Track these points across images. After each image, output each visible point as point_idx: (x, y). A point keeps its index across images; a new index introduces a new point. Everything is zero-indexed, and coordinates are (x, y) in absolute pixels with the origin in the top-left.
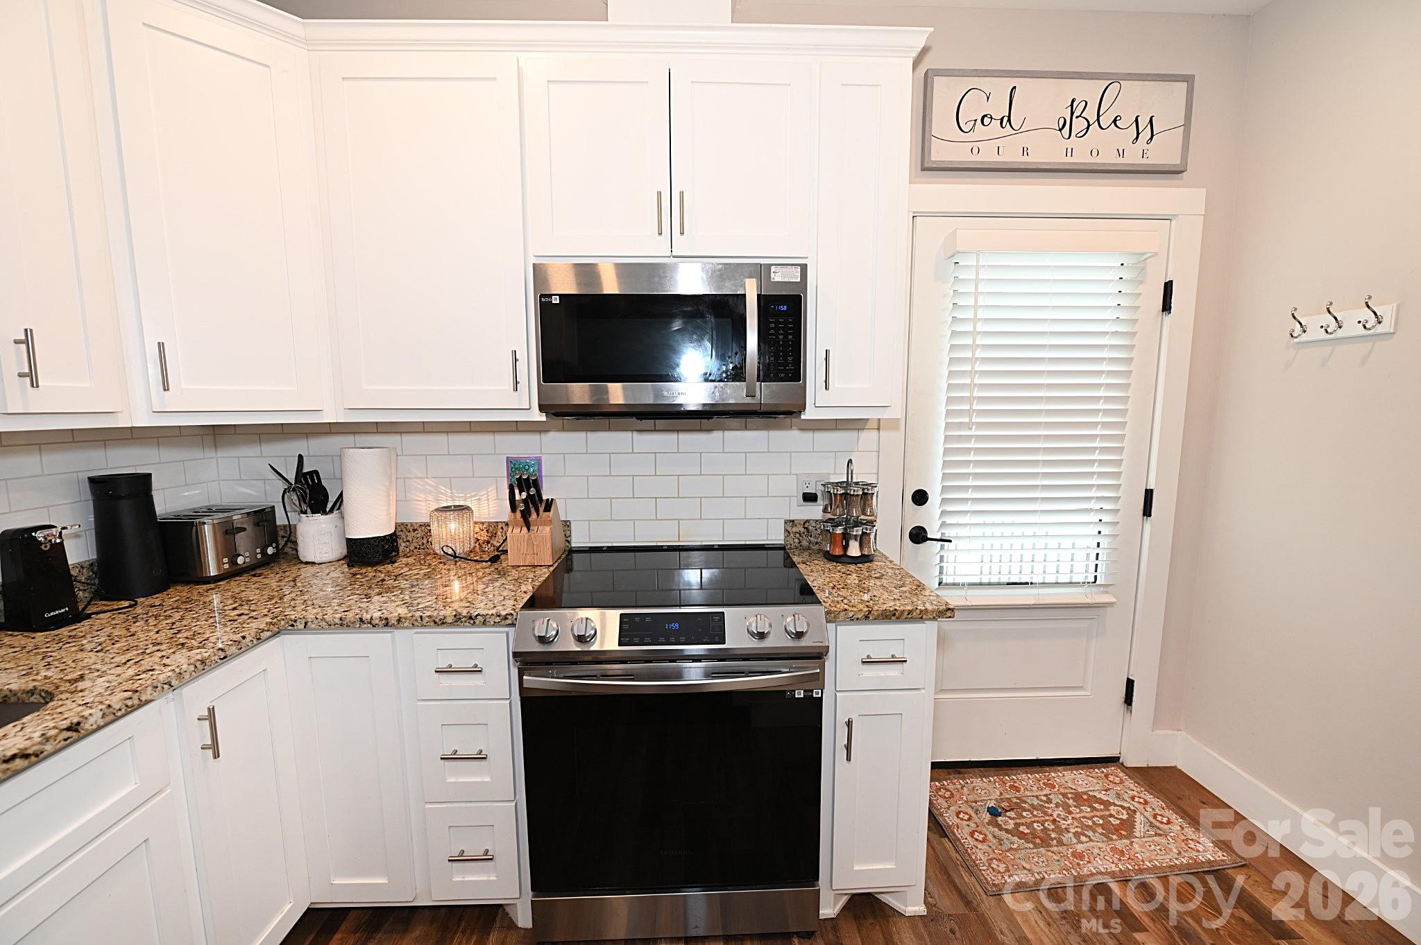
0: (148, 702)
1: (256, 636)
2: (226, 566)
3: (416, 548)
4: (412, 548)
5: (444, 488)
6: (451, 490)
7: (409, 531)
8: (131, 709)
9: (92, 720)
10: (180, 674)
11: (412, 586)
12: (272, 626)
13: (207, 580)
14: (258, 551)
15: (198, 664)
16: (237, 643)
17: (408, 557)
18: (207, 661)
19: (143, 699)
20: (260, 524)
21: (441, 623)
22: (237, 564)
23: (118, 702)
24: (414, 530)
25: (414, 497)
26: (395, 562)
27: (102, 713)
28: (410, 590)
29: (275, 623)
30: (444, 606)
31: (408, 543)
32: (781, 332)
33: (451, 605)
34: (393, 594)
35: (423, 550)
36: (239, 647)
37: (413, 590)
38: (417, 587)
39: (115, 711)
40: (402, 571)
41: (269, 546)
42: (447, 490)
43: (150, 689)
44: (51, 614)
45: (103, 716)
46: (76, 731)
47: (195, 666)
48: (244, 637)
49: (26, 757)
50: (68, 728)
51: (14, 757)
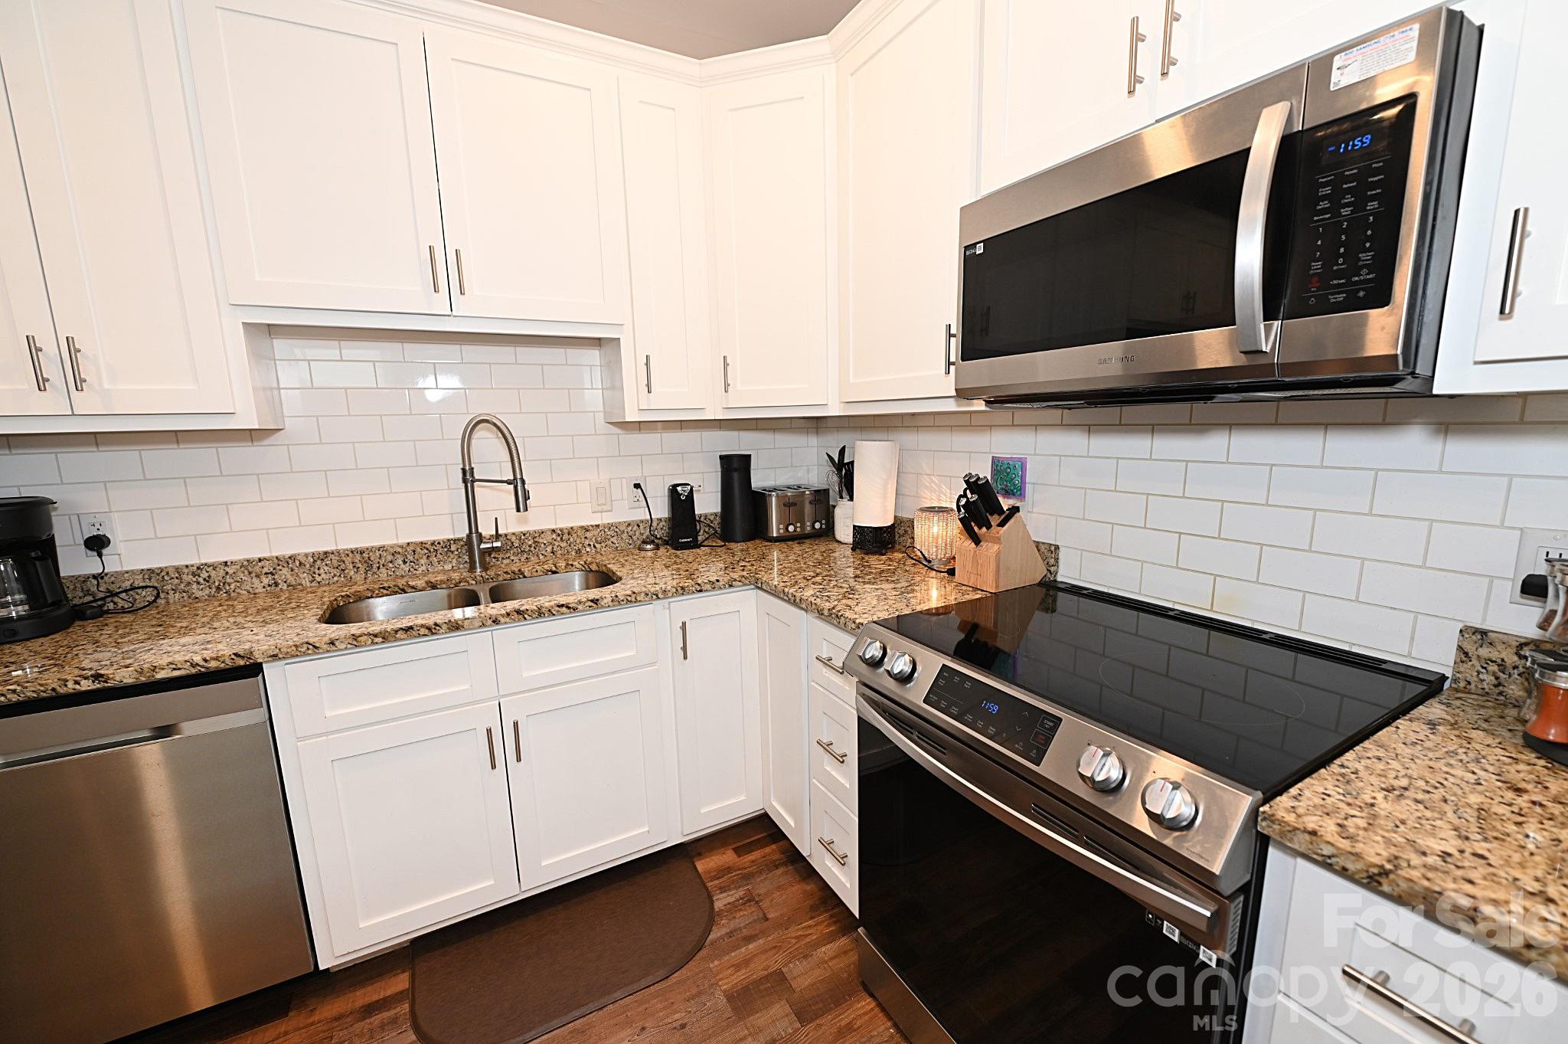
1: (729, 582)
2: (782, 532)
5: (944, 487)
7: (904, 526)
9: (605, 601)
10: (665, 591)
13: (771, 539)
14: (808, 524)
15: (679, 589)
16: (711, 583)
18: (686, 589)
19: (639, 598)
20: (814, 501)
22: (790, 532)
23: (622, 597)
27: (612, 599)
32: (1349, 199)
35: (909, 544)
36: (713, 586)
39: (620, 600)
41: (817, 522)
42: (947, 490)
43: (643, 594)
44: (683, 540)
45: (612, 601)
46: (596, 604)
47: (677, 590)
48: (718, 581)
49: (569, 608)
50: (592, 601)
51: (562, 606)
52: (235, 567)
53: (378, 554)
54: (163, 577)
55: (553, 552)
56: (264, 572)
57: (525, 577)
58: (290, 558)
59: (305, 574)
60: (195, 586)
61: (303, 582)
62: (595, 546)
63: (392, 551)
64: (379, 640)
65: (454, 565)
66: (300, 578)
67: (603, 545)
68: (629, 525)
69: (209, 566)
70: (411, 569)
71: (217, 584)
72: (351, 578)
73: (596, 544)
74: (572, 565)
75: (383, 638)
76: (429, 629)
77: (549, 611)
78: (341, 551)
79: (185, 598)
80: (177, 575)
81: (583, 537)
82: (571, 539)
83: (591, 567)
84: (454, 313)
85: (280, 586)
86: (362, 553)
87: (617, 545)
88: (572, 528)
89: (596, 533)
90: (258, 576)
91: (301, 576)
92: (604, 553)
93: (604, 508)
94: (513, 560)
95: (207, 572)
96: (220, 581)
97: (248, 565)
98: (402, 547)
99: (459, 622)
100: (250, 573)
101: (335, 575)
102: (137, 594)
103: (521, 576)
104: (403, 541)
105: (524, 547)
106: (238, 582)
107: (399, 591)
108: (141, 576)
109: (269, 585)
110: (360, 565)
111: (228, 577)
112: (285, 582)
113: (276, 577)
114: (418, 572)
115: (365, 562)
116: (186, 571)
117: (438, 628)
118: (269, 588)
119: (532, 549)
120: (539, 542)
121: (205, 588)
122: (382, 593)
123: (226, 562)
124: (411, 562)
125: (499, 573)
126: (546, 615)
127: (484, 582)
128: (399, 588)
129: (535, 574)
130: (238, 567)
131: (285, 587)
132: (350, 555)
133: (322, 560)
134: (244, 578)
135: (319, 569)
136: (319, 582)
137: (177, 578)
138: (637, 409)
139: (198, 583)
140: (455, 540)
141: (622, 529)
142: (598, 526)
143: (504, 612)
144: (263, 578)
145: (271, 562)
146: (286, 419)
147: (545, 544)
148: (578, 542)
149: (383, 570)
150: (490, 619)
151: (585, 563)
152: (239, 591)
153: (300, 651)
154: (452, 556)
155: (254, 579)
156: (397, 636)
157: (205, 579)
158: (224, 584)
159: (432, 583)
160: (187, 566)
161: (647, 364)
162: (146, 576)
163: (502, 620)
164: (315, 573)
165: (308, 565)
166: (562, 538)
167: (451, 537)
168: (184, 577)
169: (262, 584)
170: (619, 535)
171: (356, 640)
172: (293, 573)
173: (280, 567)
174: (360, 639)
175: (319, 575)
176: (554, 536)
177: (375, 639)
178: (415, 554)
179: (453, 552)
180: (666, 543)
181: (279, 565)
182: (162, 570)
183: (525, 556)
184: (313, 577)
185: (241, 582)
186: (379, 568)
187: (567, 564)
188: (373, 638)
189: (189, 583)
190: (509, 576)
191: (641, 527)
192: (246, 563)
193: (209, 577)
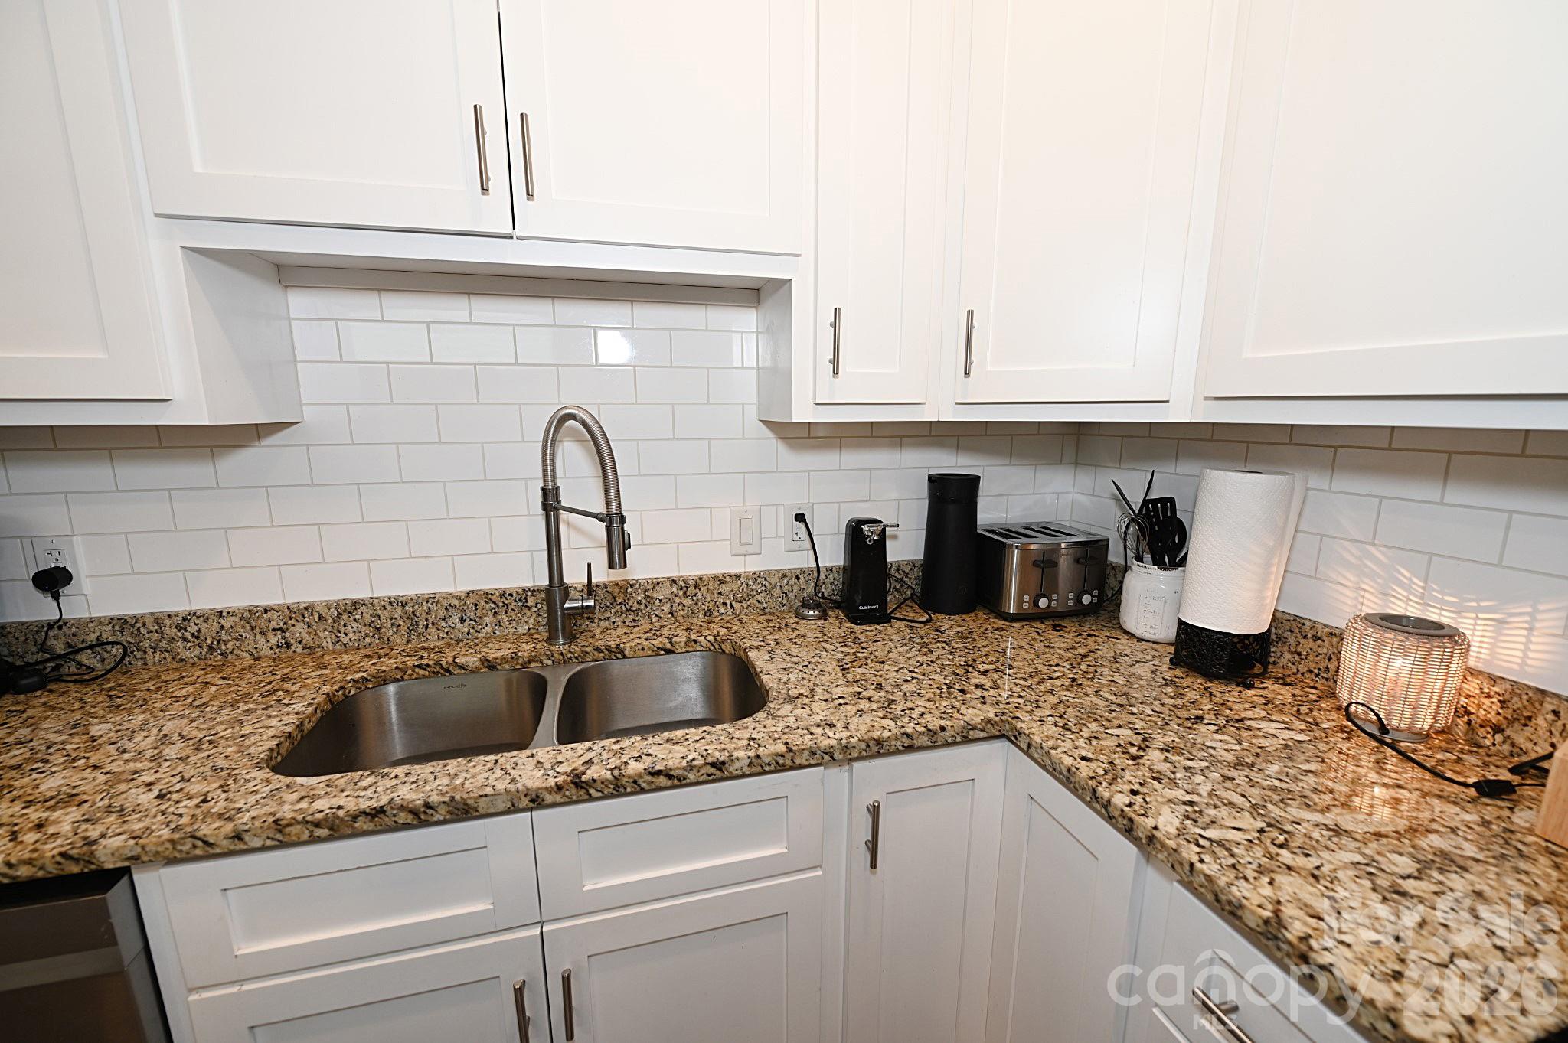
0: (801, 767)
1: (962, 732)
2: (1026, 606)
3: (1311, 671)
4: (1303, 668)
5: (1407, 574)
6: (1425, 582)
7: (1305, 637)
8: (781, 768)
9: (737, 765)
10: (846, 747)
11: (1239, 764)
12: (989, 725)
13: (1005, 616)
14: (1071, 595)
15: (872, 743)
16: (931, 733)
17: (1285, 684)
18: (885, 743)
19: (798, 761)
20: (1081, 560)
21: (1231, 911)
22: (1039, 607)
23: (769, 755)
24: (1316, 638)
25: (1333, 575)
26: (1251, 687)
27: (749, 760)
28: (1226, 772)
29: (995, 722)
30: (1261, 871)
31: (1297, 657)
33: (1278, 878)
34: (1189, 763)
35: (1324, 681)
36: (933, 739)
37: (1233, 773)
38: (1247, 771)
39: (763, 764)
40: (1249, 714)
41: (1087, 592)
42: (1415, 580)
43: (806, 753)
44: (865, 608)
45: (750, 765)
46: (721, 770)
47: (868, 746)
48: (943, 729)
49: (670, 777)
50: (713, 765)
51: (659, 773)
52: (233, 618)
53: (425, 608)
54: (139, 629)
55: (671, 613)
56: (271, 627)
57: (625, 657)
58: (306, 608)
59: (327, 633)
60: (180, 643)
61: (324, 644)
62: (732, 606)
63: (445, 603)
64: (323, 832)
65: (531, 626)
66: (319, 637)
67: (744, 604)
68: (784, 576)
69: (198, 617)
70: (472, 631)
71: (209, 642)
72: (388, 640)
73: (734, 603)
74: (695, 641)
75: (331, 829)
76: (414, 813)
77: (635, 782)
78: (376, 601)
79: (168, 660)
80: (156, 628)
81: (716, 592)
82: (699, 595)
83: (723, 646)
84: (518, 232)
85: (293, 647)
86: (404, 605)
87: (765, 605)
88: (701, 578)
89: (735, 586)
90: (263, 633)
91: (321, 634)
92: (745, 618)
93: (751, 549)
94: (614, 623)
95: (196, 625)
96: (213, 638)
97: (251, 617)
98: (459, 598)
99: (469, 802)
100: (253, 628)
101: (367, 635)
102: (106, 651)
103: (619, 656)
104: (463, 588)
105: (630, 603)
106: (237, 640)
107: (442, 671)
108: (110, 627)
109: (278, 647)
110: (401, 623)
111: (223, 632)
112: (300, 642)
113: (287, 635)
114: (480, 635)
115: (408, 618)
116: (168, 622)
117: (430, 812)
118: (278, 650)
119: (642, 607)
120: (652, 598)
121: (194, 646)
122: (417, 673)
123: (221, 612)
124: (471, 620)
125: (588, 649)
126: (629, 790)
127: (564, 662)
128: (442, 668)
129: (640, 653)
130: (237, 619)
131: (299, 650)
132: (388, 607)
133: (349, 613)
134: (244, 635)
135: (345, 626)
136: (345, 645)
137: (157, 631)
138: (811, 402)
139: (185, 639)
140: (534, 591)
141: (773, 583)
142: (738, 576)
143: (553, 784)
144: (270, 635)
145: (280, 613)
146: (304, 407)
147: (660, 601)
148: (708, 599)
149: (432, 630)
150: (526, 795)
151: (716, 640)
152: (239, 652)
153: (181, 851)
154: (529, 614)
155: (259, 636)
156: (357, 825)
157: (193, 635)
158: (219, 642)
159: (489, 661)
160: (169, 616)
161: (836, 325)
162: (117, 628)
163: (549, 799)
164: (339, 632)
165: (330, 621)
166: (685, 593)
167: (530, 584)
168: (167, 630)
169: (269, 644)
170: (767, 589)
171: (280, 831)
172: (310, 630)
173: (293, 622)
174: (288, 830)
175: (346, 634)
176: (674, 589)
177: (316, 830)
178: (476, 609)
179: (529, 608)
180: (837, 605)
181: (291, 619)
182: (136, 619)
183: (632, 616)
184: (338, 637)
185: (241, 640)
186: (427, 627)
187: (689, 640)
188: (311, 828)
189: (173, 639)
190: (602, 655)
191: (802, 580)
192: (247, 614)
193: (199, 631)
